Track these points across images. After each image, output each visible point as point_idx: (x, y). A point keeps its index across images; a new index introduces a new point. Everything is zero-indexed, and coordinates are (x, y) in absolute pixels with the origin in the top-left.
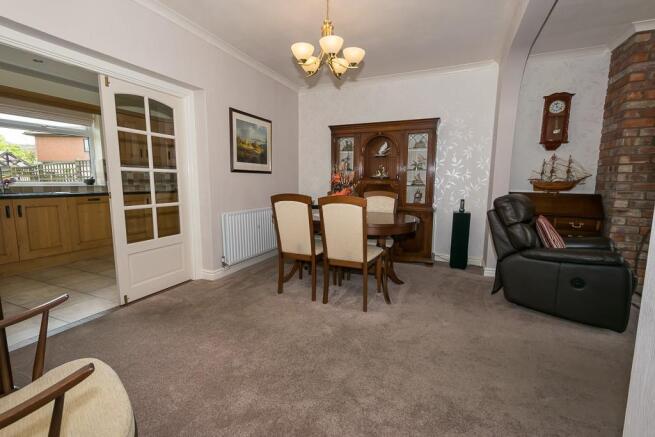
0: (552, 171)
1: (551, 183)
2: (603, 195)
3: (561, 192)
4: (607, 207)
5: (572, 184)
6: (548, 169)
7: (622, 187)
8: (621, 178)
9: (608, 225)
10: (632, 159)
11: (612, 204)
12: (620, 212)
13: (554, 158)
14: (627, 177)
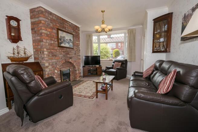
0: (18, 53)
1: (19, 58)
2: (39, 62)
3: (24, 62)
4: (42, 66)
5: (27, 59)
6: (16, 52)
7: (46, 59)
8: (45, 56)
9: (44, 72)
10: (47, 50)
11: (44, 65)
12: (47, 67)
13: (18, 47)
14: (47, 55)
